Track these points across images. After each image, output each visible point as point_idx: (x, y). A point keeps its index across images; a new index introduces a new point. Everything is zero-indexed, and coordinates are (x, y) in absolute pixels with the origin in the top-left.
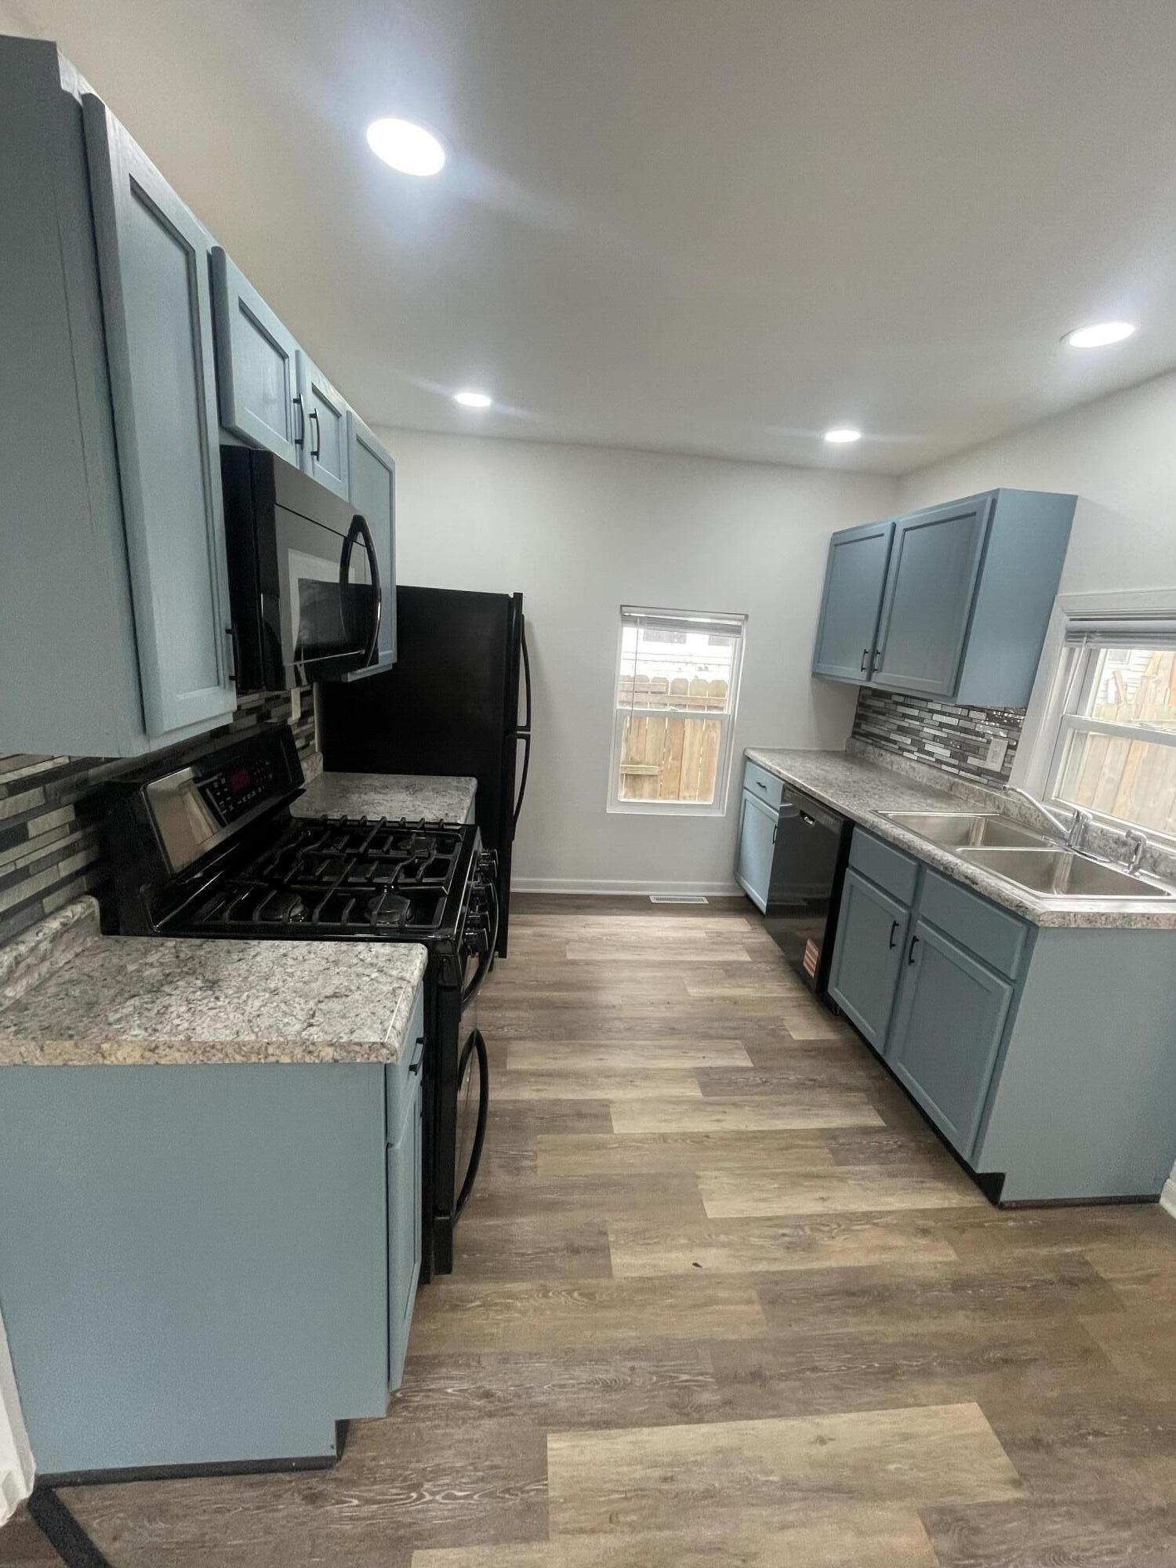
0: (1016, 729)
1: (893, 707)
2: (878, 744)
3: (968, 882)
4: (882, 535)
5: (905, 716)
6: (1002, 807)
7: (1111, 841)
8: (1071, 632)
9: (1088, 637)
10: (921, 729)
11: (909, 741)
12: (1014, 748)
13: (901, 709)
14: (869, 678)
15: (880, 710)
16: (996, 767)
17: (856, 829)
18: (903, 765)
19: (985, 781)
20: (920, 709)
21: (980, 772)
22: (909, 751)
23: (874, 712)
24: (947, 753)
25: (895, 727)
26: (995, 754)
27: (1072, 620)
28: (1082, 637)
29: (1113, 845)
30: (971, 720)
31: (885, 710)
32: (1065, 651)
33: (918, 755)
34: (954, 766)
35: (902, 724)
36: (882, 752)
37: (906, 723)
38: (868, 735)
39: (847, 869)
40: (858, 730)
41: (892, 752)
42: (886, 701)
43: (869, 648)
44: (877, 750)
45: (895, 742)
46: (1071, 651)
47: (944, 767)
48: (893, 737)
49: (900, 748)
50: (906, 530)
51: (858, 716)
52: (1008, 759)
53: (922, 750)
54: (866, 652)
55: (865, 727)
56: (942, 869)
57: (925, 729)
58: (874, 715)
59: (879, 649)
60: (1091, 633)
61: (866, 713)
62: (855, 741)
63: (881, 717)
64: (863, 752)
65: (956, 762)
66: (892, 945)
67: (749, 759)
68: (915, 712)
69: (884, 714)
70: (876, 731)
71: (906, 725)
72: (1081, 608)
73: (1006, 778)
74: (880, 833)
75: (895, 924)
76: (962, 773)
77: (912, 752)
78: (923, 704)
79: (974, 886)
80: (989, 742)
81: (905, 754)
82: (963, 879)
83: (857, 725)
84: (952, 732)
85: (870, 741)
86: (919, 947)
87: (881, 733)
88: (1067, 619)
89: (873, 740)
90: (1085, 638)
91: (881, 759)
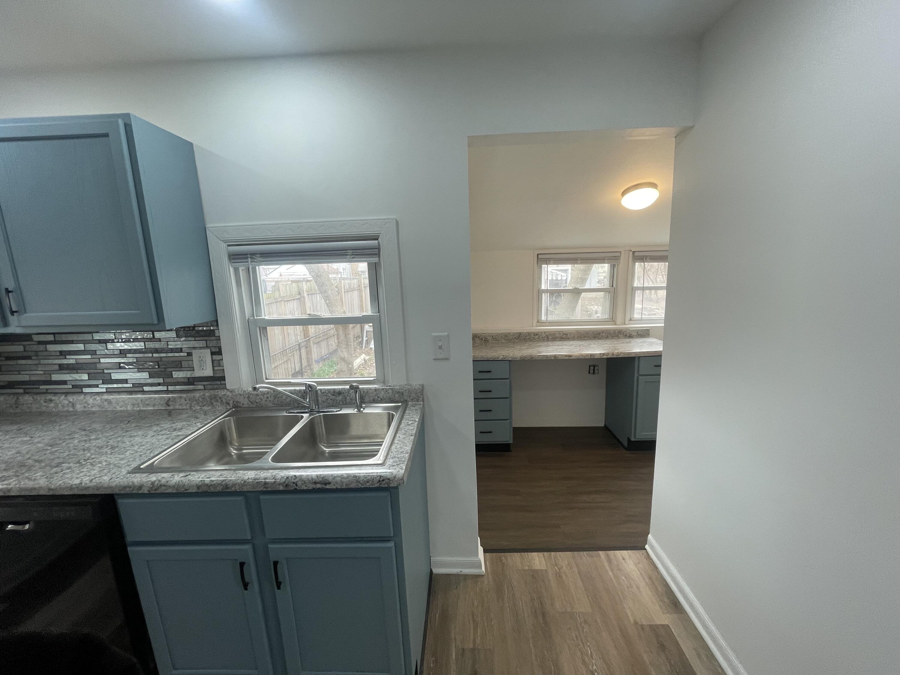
0: (213, 338)
1: (35, 348)
2: (38, 391)
3: (319, 486)
5: (63, 354)
6: (231, 402)
7: (330, 395)
8: (233, 255)
9: (251, 258)
10: (97, 360)
11: (85, 377)
12: (220, 353)
13: (55, 348)
14: (4, 324)
15: (21, 355)
16: (208, 372)
17: (120, 502)
18: (91, 401)
19: (201, 387)
20: (84, 342)
21: (191, 381)
22: (90, 386)
23: (8, 358)
24: (145, 375)
25: (57, 367)
26: (201, 361)
27: (229, 245)
28: (247, 258)
29: (333, 397)
30: (159, 340)
31: (25, 354)
32: (232, 270)
33: (106, 386)
34: (159, 384)
35: (65, 362)
36: (49, 397)
37: (71, 360)
39: (129, 549)
41: (66, 394)
42: (25, 343)
45: (65, 382)
46: (236, 270)
47: (146, 389)
48: (55, 377)
49: (74, 386)
52: (217, 364)
53: (108, 380)
56: (281, 488)
57: (102, 360)
60: (253, 255)
63: (23, 362)
64: (17, 404)
65: (161, 380)
66: (246, 586)
68: (81, 347)
69: (29, 358)
70: (26, 378)
71: (72, 361)
73: (223, 378)
74: (170, 491)
75: (241, 564)
76: (171, 388)
77: (97, 386)
78: (88, 337)
79: (328, 487)
80: (190, 354)
81: (86, 390)
82: (311, 486)
84: (141, 355)
85: (21, 391)
86: (283, 570)
87: (34, 378)
88: (225, 245)
89: (24, 389)
90: (249, 259)
91: (52, 405)
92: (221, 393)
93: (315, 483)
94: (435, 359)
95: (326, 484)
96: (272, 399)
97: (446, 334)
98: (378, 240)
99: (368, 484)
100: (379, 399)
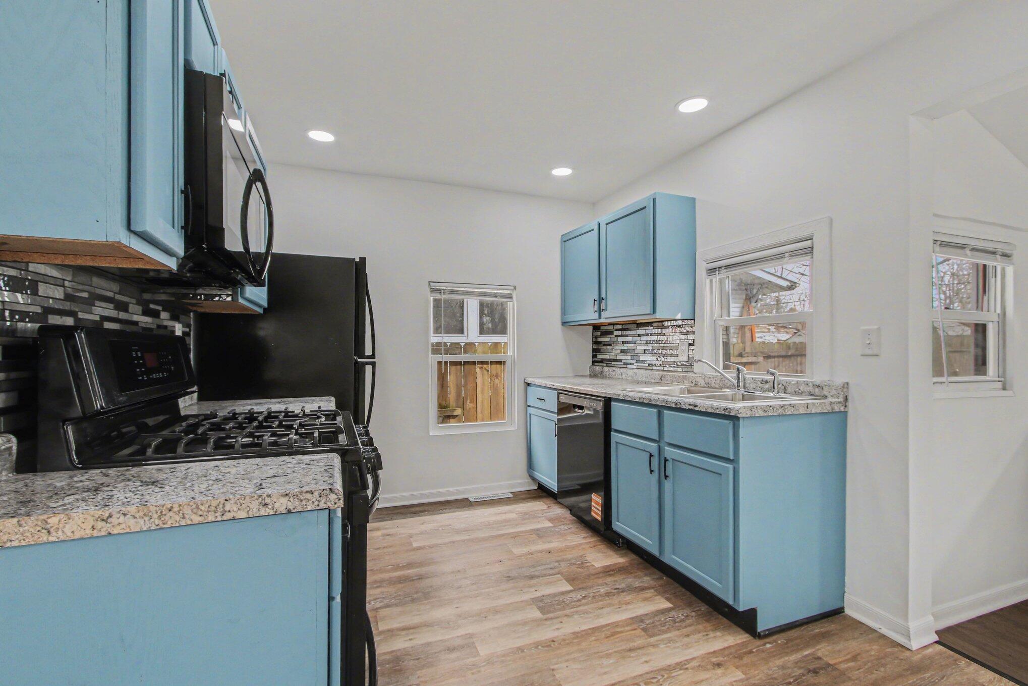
0: (692, 333)
2: (611, 365)
3: (691, 407)
4: (593, 230)
5: (623, 343)
6: (694, 382)
8: (709, 270)
9: (719, 271)
10: (635, 348)
11: (629, 358)
12: (693, 344)
13: (620, 339)
14: (600, 317)
15: (607, 343)
16: (685, 358)
17: (612, 403)
18: (629, 374)
19: (681, 369)
20: (633, 336)
21: (676, 365)
22: (631, 364)
23: (605, 345)
24: (654, 358)
25: (619, 351)
26: (683, 350)
27: (707, 263)
28: (715, 271)
30: (665, 335)
31: (610, 343)
32: (708, 281)
33: (637, 364)
34: (660, 365)
35: (623, 348)
36: (614, 368)
37: (625, 347)
38: (602, 361)
39: (612, 433)
40: (596, 359)
41: (620, 368)
42: (610, 336)
43: (597, 298)
44: (611, 369)
45: (620, 361)
46: (711, 281)
47: (654, 368)
48: (619, 357)
49: (624, 364)
50: (607, 224)
51: (594, 350)
52: (691, 352)
53: (638, 361)
54: (595, 300)
55: (600, 357)
56: (673, 406)
57: (638, 348)
58: (604, 347)
59: (603, 296)
60: (720, 268)
61: (600, 348)
62: (595, 367)
63: (608, 347)
64: (601, 371)
65: (661, 362)
66: (651, 471)
67: (528, 384)
68: (629, 339)
69: (610, 345)
70: (607, 357)
72: (712, 255)
74: (629, 399)
75: (651, 455)
76: (666, 368)
77: (633, 364)
79: (697, 409)
81: (629, 366)
82: (688, 407)
83: (594, 356)
84: (655, 345)
85: (605, 365)
86: (669, 465)
87: (611, 357)
88: (705, 263)
89: (607, 363)
90: (717, 272)
91: (614, 374)
92: (690, 374)
93: (690, 405)
94: (862, 355)
95: (695, 406)
96: (718, 381)
97: (876, 327)
98: (812, 239)
99: (718, 410)
100: (800, 391)
